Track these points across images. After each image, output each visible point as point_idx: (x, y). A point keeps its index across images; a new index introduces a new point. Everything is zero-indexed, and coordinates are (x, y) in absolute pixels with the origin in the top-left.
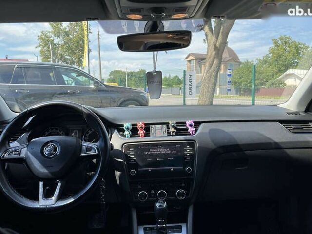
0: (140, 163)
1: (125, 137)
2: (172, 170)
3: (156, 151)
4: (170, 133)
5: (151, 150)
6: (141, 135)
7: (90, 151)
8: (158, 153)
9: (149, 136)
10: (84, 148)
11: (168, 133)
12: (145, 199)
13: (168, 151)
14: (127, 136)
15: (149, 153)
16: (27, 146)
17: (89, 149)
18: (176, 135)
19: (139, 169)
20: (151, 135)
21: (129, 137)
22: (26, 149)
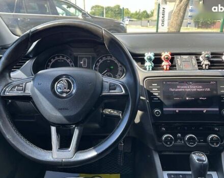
0: (166, 102)
1: (146, 69)
2: (205, 111)
3: (185, 88)
4: (202, 66)
5: (178, 87)
6: (165, 67)
7: (115, 89)
8: (187, 90)
9: (176, 69)
10: (106, 85)
11: (199, 66)
12: (171, 143)
13: (199, 88)
14: (147, 68)
15: (177, 90)
16: (33, 80)
17: (112, 87)
18: (209, 69)
19: (164, 109)
20: (177, 67)
21: (151, 69)
22: (32, 82)
